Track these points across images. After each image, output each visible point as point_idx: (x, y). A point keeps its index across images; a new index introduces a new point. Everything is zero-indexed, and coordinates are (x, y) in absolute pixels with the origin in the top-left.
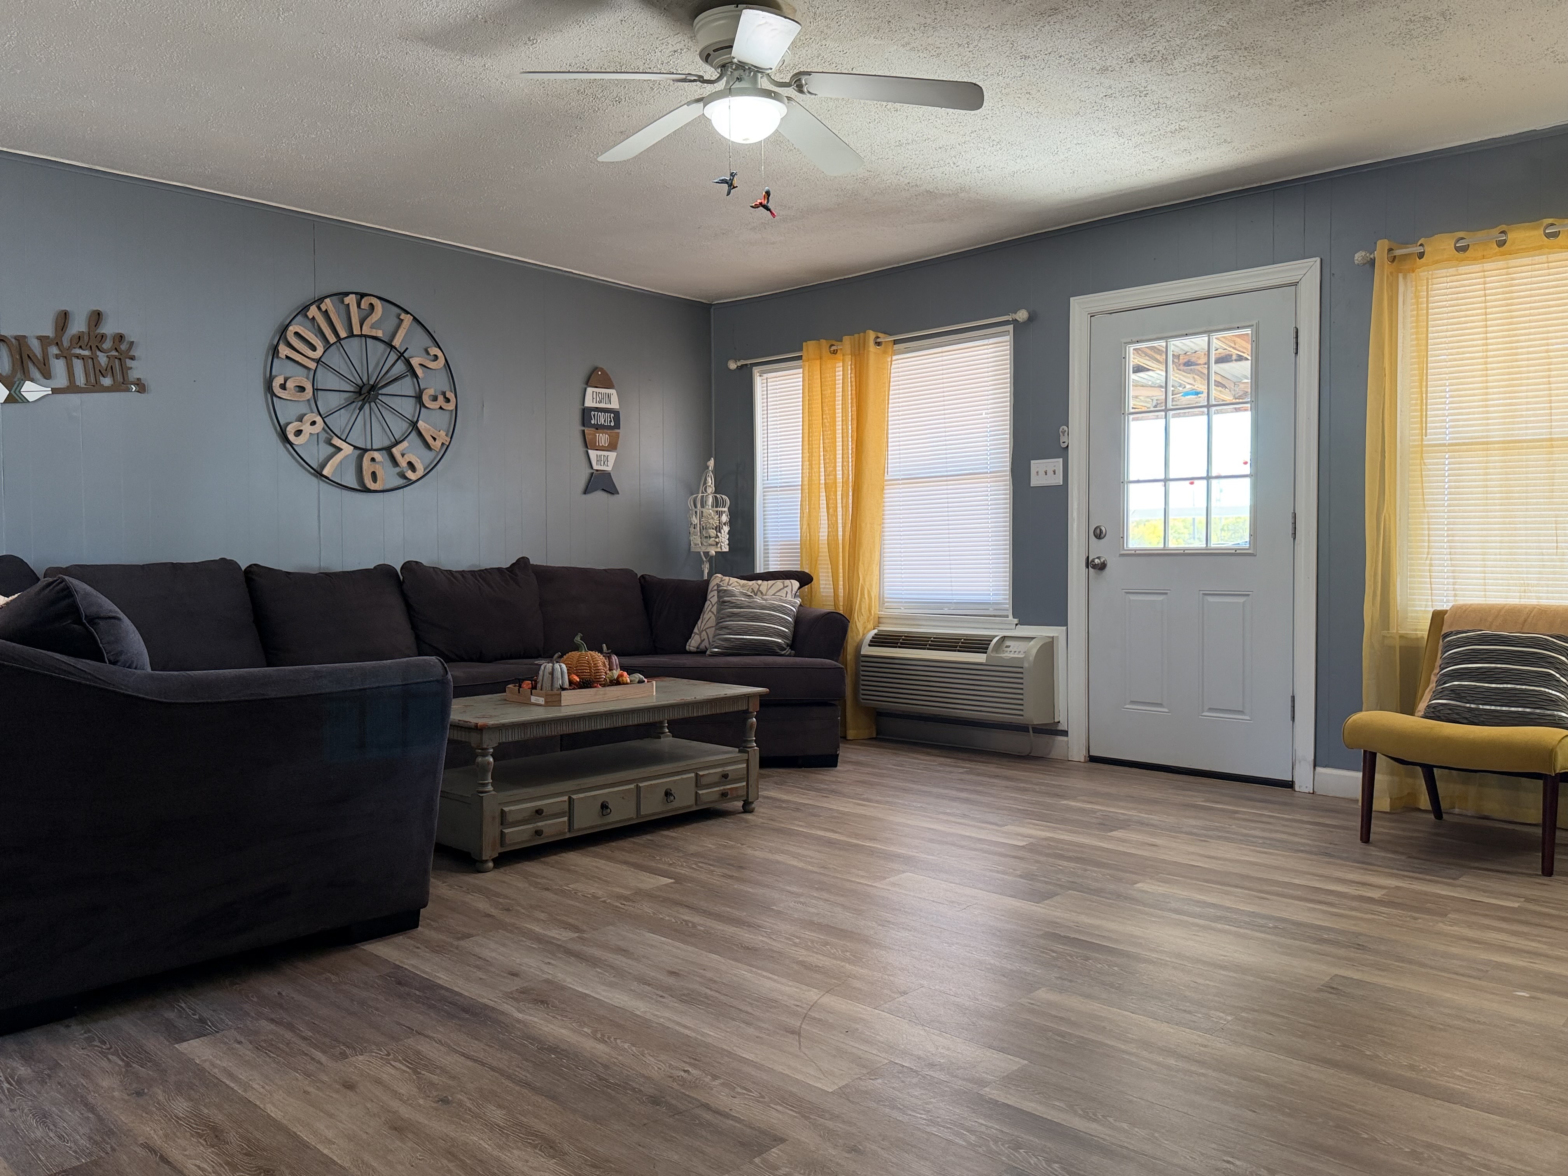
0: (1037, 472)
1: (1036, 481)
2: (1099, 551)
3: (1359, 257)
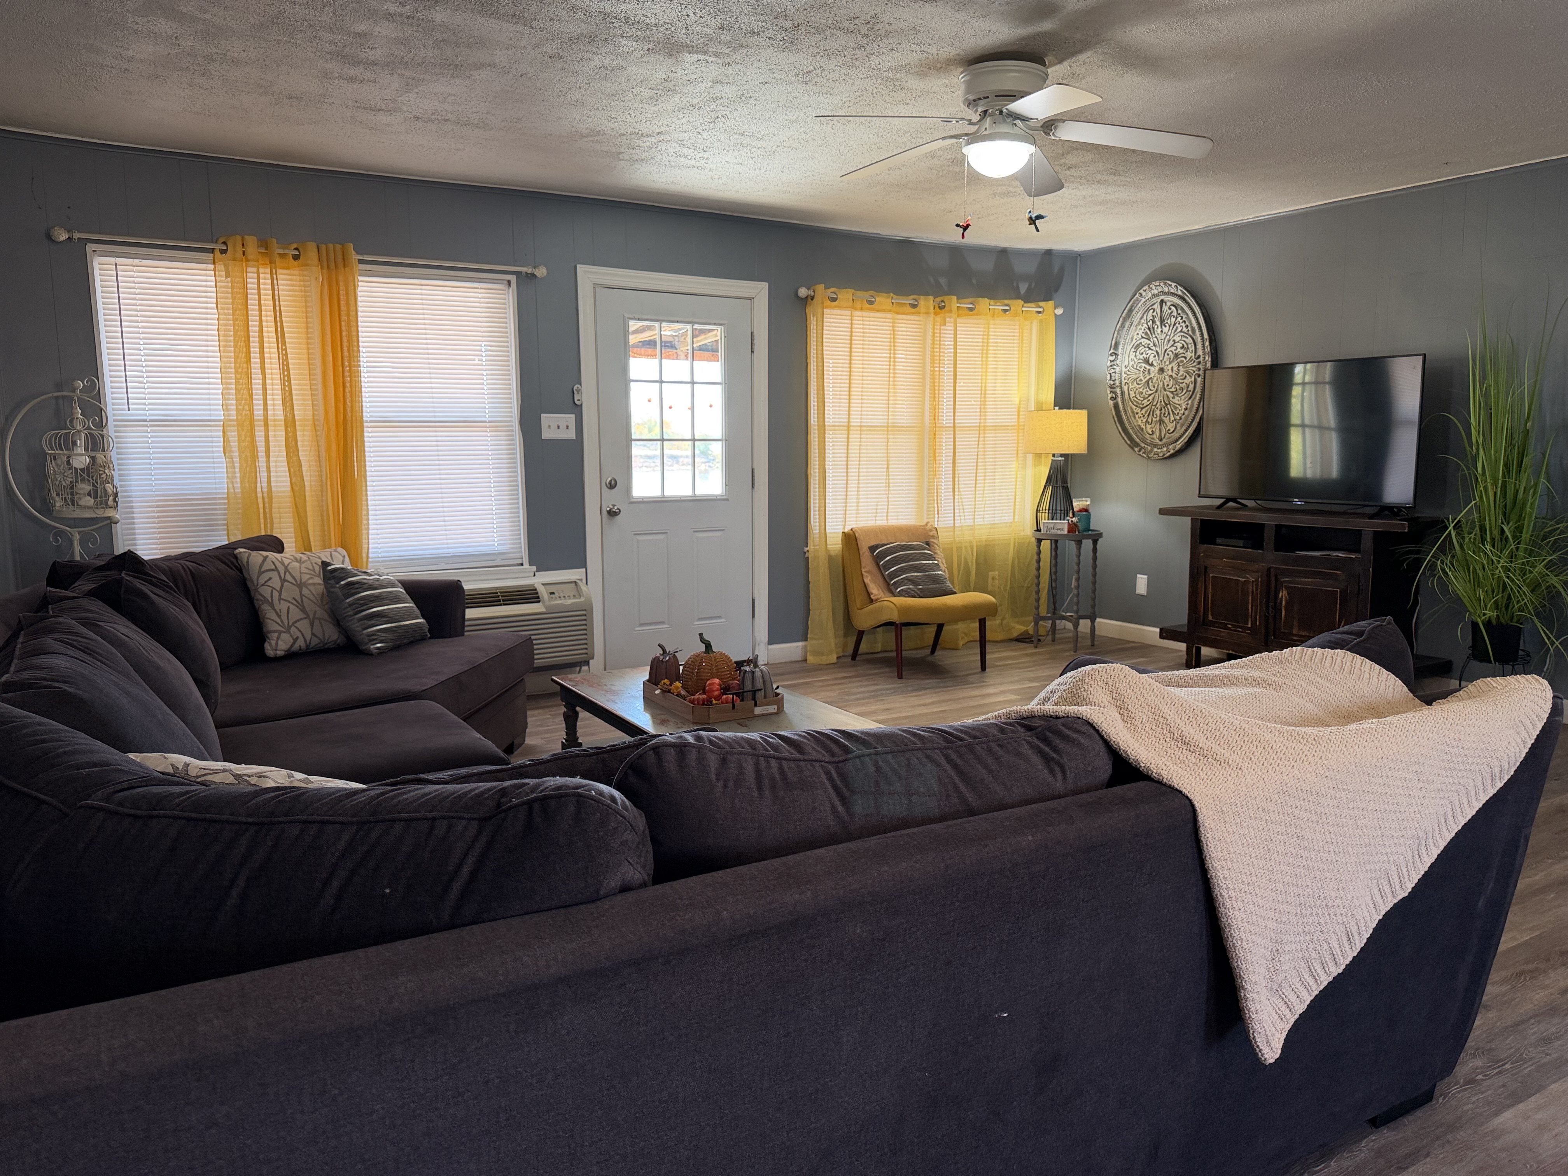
0: (549, 426)
1: (547, 434)
2: (612, 499)
3: (803, 292)
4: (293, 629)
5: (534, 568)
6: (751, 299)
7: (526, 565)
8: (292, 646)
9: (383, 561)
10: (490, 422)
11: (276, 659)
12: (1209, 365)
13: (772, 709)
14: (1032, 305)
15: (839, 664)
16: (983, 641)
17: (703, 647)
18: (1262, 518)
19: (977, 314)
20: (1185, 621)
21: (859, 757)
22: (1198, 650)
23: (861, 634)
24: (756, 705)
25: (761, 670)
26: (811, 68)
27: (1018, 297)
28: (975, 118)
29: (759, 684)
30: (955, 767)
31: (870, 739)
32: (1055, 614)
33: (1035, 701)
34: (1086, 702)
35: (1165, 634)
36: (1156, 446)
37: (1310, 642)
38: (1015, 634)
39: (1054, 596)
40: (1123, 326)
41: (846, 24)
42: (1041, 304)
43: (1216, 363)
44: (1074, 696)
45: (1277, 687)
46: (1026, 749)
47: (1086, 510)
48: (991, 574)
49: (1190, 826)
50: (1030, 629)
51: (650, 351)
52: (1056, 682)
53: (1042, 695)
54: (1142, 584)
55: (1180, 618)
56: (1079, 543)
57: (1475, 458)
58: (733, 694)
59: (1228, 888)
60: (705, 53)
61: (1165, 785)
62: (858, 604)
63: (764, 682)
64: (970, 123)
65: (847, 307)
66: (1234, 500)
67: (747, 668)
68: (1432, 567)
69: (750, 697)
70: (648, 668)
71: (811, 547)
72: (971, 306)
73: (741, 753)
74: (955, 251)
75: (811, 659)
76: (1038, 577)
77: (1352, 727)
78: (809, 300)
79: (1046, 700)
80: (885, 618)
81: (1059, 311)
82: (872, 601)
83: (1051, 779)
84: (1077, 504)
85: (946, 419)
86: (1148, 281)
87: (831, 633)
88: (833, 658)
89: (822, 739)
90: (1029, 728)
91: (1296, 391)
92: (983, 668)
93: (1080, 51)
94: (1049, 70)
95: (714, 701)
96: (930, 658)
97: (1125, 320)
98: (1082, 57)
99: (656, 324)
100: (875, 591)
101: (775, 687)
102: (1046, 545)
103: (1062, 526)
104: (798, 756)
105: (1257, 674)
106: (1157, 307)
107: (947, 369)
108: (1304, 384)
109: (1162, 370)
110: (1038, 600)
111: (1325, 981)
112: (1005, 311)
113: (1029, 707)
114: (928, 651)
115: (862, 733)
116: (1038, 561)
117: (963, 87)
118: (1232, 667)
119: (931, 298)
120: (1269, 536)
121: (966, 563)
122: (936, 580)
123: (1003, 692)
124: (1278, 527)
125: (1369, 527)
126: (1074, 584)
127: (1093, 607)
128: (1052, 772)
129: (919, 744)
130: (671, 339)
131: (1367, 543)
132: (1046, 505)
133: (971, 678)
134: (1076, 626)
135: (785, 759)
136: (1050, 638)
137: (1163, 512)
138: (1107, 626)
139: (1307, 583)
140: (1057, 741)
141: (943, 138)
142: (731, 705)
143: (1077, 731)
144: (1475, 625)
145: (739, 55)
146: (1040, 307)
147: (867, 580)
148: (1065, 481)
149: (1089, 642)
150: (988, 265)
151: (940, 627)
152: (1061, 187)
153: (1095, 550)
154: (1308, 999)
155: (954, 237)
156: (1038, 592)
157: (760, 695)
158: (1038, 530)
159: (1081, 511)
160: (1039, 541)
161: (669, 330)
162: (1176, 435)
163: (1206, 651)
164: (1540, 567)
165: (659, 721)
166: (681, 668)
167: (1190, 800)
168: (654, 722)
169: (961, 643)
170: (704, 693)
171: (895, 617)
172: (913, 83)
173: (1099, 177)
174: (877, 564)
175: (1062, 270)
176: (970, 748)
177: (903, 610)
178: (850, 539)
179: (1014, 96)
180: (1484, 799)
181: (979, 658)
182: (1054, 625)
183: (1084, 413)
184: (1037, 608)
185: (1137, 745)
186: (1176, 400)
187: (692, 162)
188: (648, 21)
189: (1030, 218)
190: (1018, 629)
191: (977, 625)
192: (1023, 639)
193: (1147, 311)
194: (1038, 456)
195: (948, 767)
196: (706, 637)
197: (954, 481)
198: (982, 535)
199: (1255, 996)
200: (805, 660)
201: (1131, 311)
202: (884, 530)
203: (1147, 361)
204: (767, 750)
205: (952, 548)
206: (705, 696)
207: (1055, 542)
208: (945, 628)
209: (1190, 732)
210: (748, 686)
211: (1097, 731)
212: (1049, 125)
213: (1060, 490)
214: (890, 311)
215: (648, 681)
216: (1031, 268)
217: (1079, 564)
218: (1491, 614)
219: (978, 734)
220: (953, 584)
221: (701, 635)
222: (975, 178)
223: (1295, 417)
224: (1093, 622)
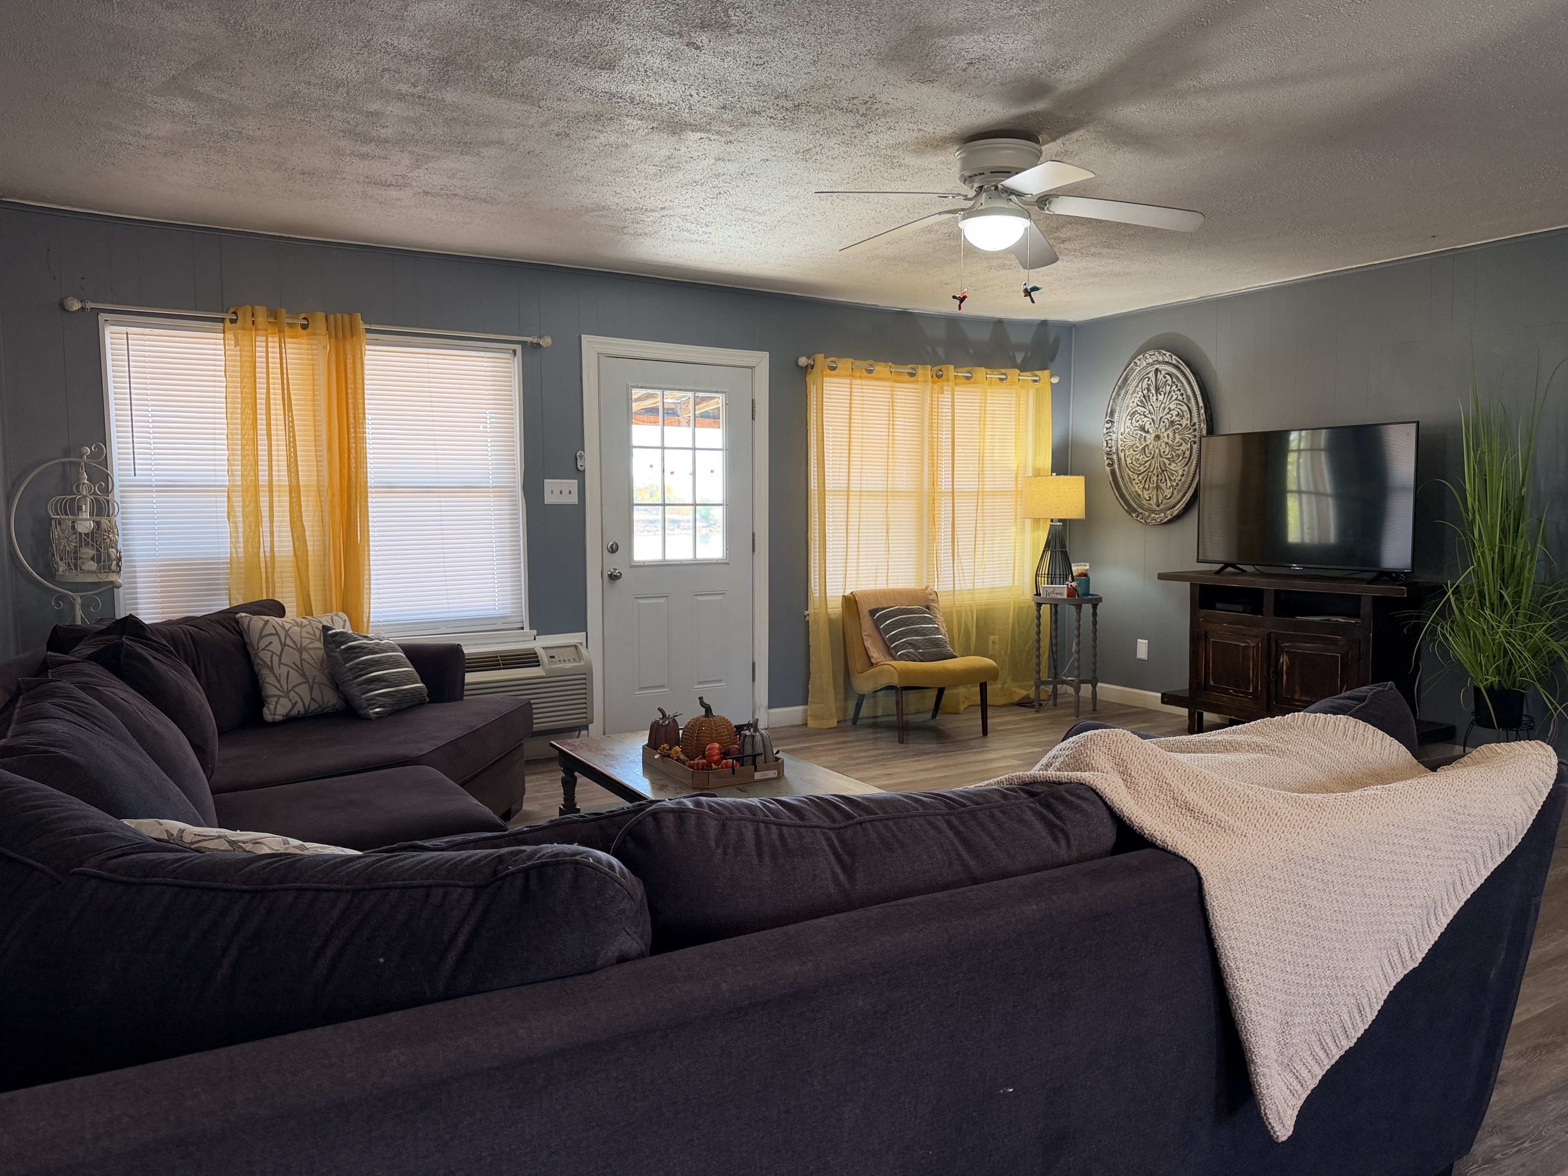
0: (552, 491)
1: (550, 499)
2: (613, 563)
3: (803, 361)
4: (292, 694)
5: (535, 632)
6: (752, 368)
7: (527, 629)
8: (290, 710)
9: (384, 626)
10: (493, 487)
11: (275, 724)
12: (1204, 432)
13: (772, 774)
14: (1028, 374)
15: (842, 727)
16: (984, 705)
17: (703, 711)
18: (1260, 583)
19: (974, 383)
20: (1187, 687)
21: (860, 823)
22: (1201, 716)
23: (862, 697)
24: (756, 770)
25: (761, 735)
26: (811, 146)
27: (1014, 366)
28: (971, 193)
29: (759, 749)
30: (958, 833)
31: (871, 805)
32: (1056, 679)
33: (1038, 766)
34: (1089, 767)
35: (1167, 699)
36: (1153, 511)
37: (1312, 707)
38: (1016, 699)
39: (1055, 661)
40: (1118, 394)
41: (845, 104)
42: (1037, 373)
43: (1211, 430)
44: (1077, 762)
45: (1282, 753)
46: (1029, 816)
47: (1085, 575)
48: (991, 638)
49: (1196, 894)
50: (1032, 693)
51: (652, 418)
52: (1058, 747)
53: (1044, 760)
54: (1142, 648)
55: (1182, 683)
56: (1079, 607)
57: (1472, 524)
58: (733, 759)
59: (1235, 958)
60: (708, 131)
61: (1170, 852)
62: (859, 668)
63: (764, 746)
64: (966, 198)
65: (846, 376)
66: (1233, 565)
67: (747, 733)
68: (1433, 632)
69: (750, 762)
70: (648, 732)
71: (811, 611)
72: (968, 375)
73: (741, 819)
74: (952, 322)
75: (811, 723)
76: (1038, 641)
77: (1357, 793)
78: (809, 367)
79: (1048, 766)
80: (884, 682)
81: (1055, 380)
82: (872, 665)
83: (1054, 847)
84: (1076, 569)
85: (944, 484)
86: (1143, 351)
87: (831, 697)
88: (834, 723)
89: (823, 805)
90: (1032, 794)
91: (1292, 458)
92: (985, 732)
93: (1073, 130)
94: (1043, 148)
95: (714, 766)
96: (932, 723)
97: (1120, 388)
98: (1075, 135)
99: (659, 392)
100: (876, 654)
101: (775, 751)
102: (1046, 609)
103: (1061, 590)
104: (798, 822)
105: (1259, 739)
106: (1152, 375)
107: (945, 436)
108: (1299, 450)
109: (1157, 437)
110: (1039, 664)
111: (1337, 1054)
112: (1001, 380)
113: (1032, 772)
114: (929, 716)
115: (864, 798)
116: (1039, 625)
117: (959, 164)
118: (1234, 732)
119: (929, 367)
120: (1269, 602)
121: (967, 630)
122: (937, 643)
123: (1005, 757)
124: (1277, 592)
125: (1368, 592)
126: (1074, 648)
127: (1094, 671)
128: (1056, 839)
129: (921, 810)
130: (673, 406)
131: (1366, 608)
132: (1045, 570)
133: (972, 743)
134: (1077, 690)
135: (785, 825)
136: (1051, 702)
137: (1162, 577)
138: (1109, 691)
139: (1307, 648)
140: (1060, 808)
141: (940, 213)
142: (731, 770)
143: (1080, 797)
144: (1477, 690)
145: (741, 134)
146: (1036, 376)
147: (868, 644)
148: (1063, 546)
149: (1091, 707)
150: (984, 335)
151: (941, 691)
152: (1056, 259)
153: (1095, 614)
154: (1320, 1073)
155: (951, 308)
156: (1038, 657)
157: (760, 760)
158: (1038, 594)
159: (1080, 575)
160: (1039, 605)
161: (671, 398)
162: (1173, 501)
163: (1208, 717)
164: (1540, 632)
165: (657, 786)
166: (681, 732)
167: (1195, 868)
168: (653, 788)
169: (962, 707)
170: (704, 758)
171: (895, 681)
172: (910, 160)
173: (1093, 250)
174: (877, 628)
175: (1057, 340)
176: (973, 814)
177: (903, 674)
178: (850, 603)
179: (1009, 172)
180: (1492, 867)
181: (980, 722)
182: (1055, 690)
183: (1081, 480)
184: (1038, 672)
185: (1141, 811)
186: (1173, 466)
187: (695, 237)
188: (652, 101)
189: (1026, 290)
190: (1020, 693)
191: (977, 689)
192: (1024, 703)
193: (1142, 380)
194: (1037, 521)
195: (950, 834)
196: (706, 701)
197: (953, 545)
198: (982, 599)
199: (1266, 1070)
200: (806, 724)
201: (1126, 379)
202: (884, 594)
203: (1142, 428)
204: (767, 816)
205: (952, 612)
206: (704, 761)
207: (1055, 607)
208: (946, 692)
209: (1193, 798)
210: (748, 751)
211: (1101, 797)
212: (1044, 200)
213: (1059, 555)
214: (888, 379)
215: (647, 745)
216: (1027, 338)
217: (1079, 628)
218: (1493, 679)
219: (980, 800)
220: (953, 648)
221: (701, 698)
222: (972, 252)
223: (1291, 483)
224: (1094, 686)
